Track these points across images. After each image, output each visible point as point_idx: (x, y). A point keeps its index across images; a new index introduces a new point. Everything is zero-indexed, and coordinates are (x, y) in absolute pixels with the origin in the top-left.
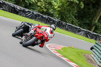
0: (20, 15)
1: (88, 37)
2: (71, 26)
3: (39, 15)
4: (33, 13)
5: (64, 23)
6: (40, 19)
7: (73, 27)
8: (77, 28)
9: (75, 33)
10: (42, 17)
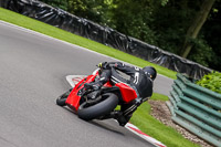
0: (27, 15)
1: (174, 70)
2: (139, 44)
3: (67, 16)
4: (55, 13)
5: (123, 36)
6: (71, 26)
7: (143, 47)
8: (151, 49)
9: (147, 59)
10: (75, 21)
